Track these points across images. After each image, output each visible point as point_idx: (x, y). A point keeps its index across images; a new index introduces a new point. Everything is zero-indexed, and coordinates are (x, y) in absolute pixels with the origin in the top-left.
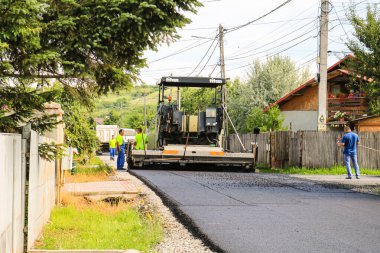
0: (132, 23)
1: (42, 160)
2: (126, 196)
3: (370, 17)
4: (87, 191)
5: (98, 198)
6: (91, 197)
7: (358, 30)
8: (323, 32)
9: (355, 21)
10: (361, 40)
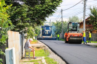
0: (44, 13)
1: (25, 39)
2: (41, 47)
3: (94, 9)
4: (33, 46)
5: (35, 47)
6: (34, 47)
7: (91, 11)
8: (84, 11)
9: (91, 9)
10: (92, 14)
